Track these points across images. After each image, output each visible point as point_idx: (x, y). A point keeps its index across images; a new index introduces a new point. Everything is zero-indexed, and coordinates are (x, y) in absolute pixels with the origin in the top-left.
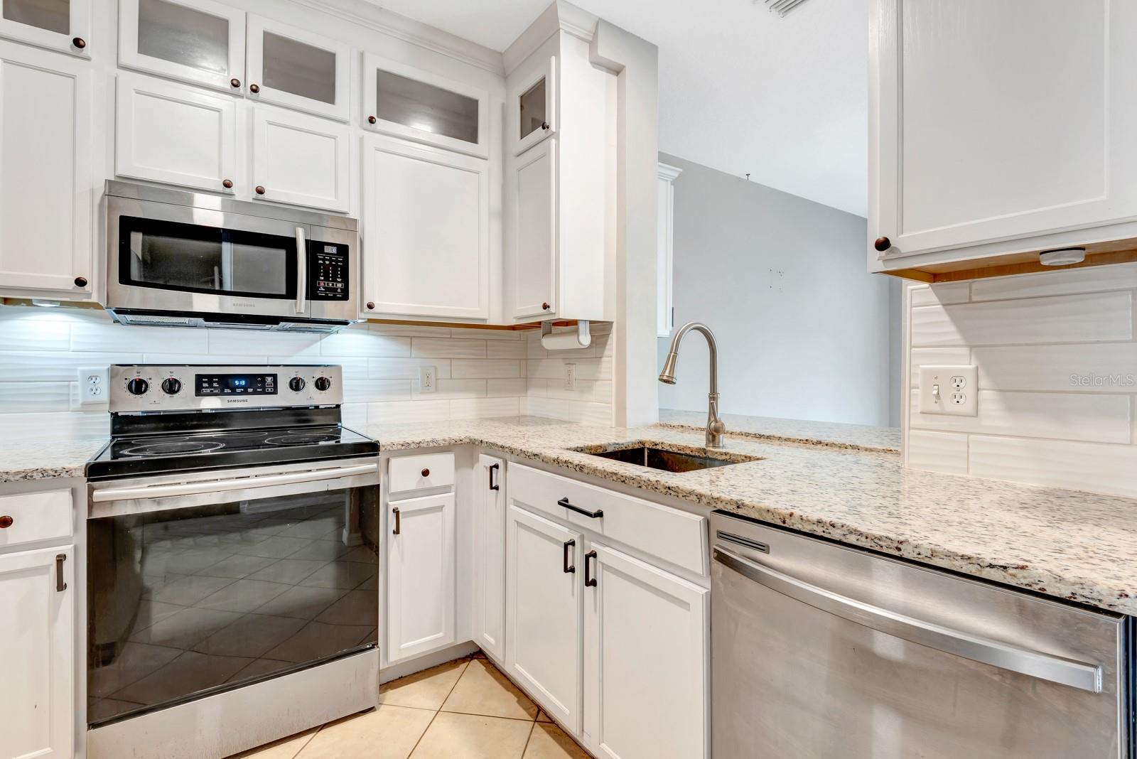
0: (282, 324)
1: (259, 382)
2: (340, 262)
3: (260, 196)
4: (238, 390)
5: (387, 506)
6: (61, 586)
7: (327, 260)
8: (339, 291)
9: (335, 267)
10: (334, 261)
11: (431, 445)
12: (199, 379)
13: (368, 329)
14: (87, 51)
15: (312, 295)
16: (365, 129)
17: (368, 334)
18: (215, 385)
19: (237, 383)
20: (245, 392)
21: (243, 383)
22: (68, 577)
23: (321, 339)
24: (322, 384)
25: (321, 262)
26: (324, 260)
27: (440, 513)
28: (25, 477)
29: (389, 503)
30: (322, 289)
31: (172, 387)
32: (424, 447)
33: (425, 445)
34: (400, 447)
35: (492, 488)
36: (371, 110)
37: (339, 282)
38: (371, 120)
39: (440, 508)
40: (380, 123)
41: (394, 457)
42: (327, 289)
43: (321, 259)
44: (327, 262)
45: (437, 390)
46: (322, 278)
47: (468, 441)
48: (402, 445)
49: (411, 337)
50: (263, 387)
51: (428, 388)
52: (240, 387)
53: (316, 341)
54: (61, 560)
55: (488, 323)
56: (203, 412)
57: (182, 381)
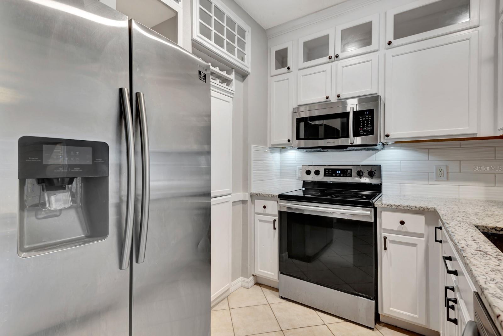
0: (349, 148)
1: (345, 172)
2: (370, 117)
3: (339, 98)
4: (338, 175)
5: (381, 234)
6: (275, 229)
7: (364, 118)
8: (369, 131)
9: (368, 121)
10: (367, 118)
11: (406, 208)
12: (325, 170)
13: (401, 146)
14: (291, 69)
15: (356, 134)
16: (387, 49)
17: (401, 149)
18: (330, 173)
19: (337, 172)
20: (340, 176)
21: (339, 172)
22: (276, 227)
23: (376, 153)
24: (371, 175)
25: (361, 119)
26: (362, 118)
27: (415, 248)
28: (268, 196)
29: (382, 233)
30: (362, 131)
31: (317, 173)
32: (401, 209)
33: (402, 208)
34: (386, 206)
35: (436, 241)
36: (390, 37)
37: (369, 127)
38: (390, 43)
39: (415, 245)
40: (395, 42)
41: (384, 211)
42: (364, 131)
43: (361, 118)
44: (364, 119)
46: (361, 127)
47: (433, 210)
48: (388, 206)
49: (429, 149)
50: (347, 174)
51: (441, 178)
52: (338, 173)
53: (373, 154)
54: (275, 220)
55: (478, 136)
56: (328, 182)
57: (320, 171)
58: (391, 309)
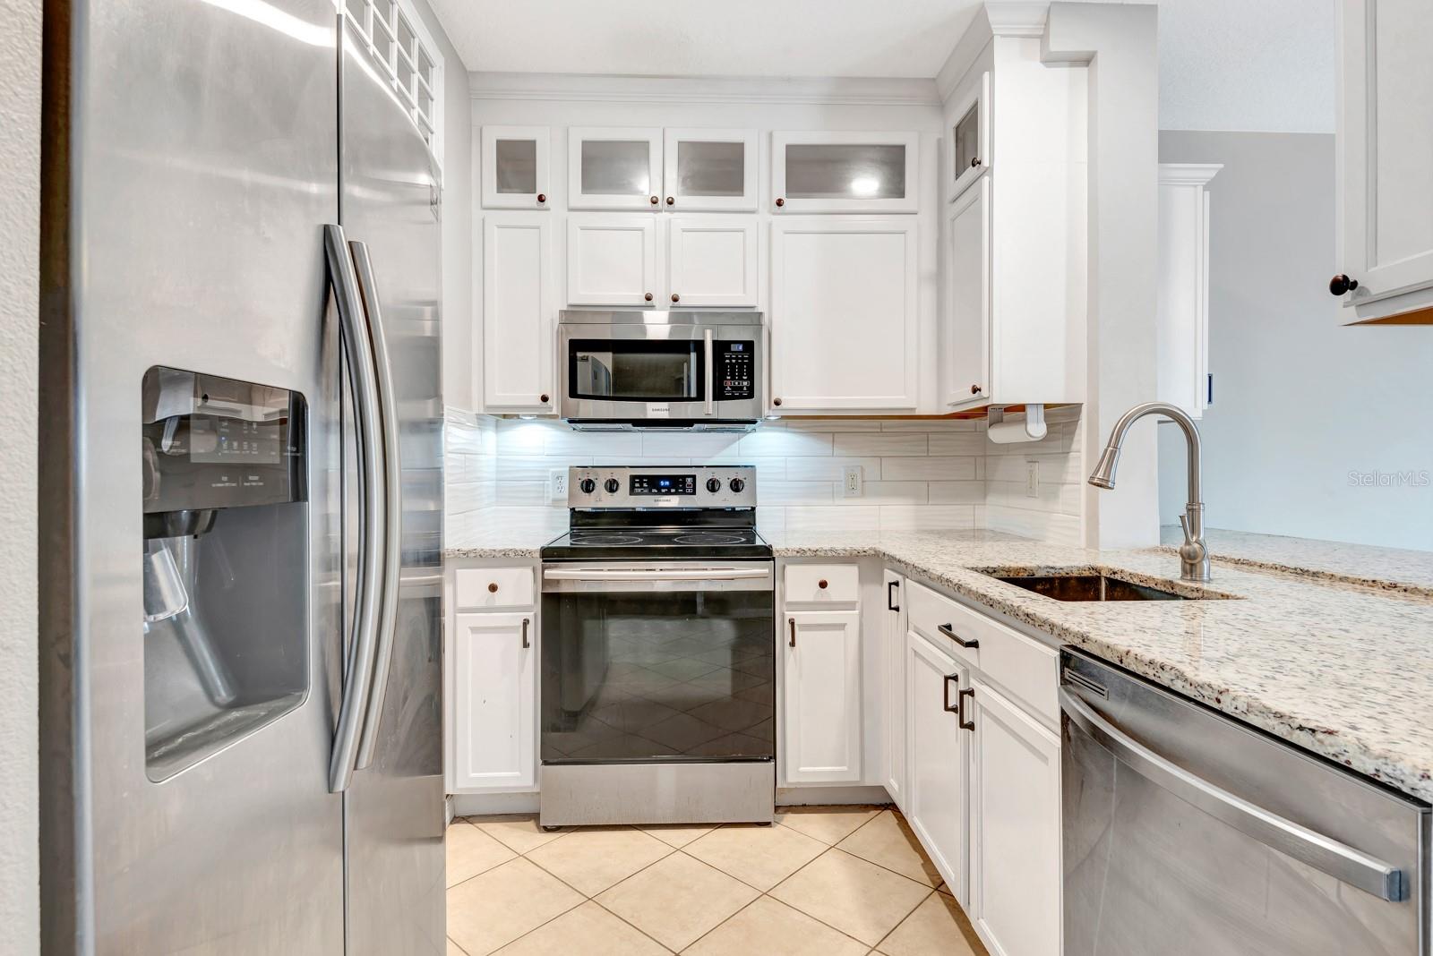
0: (696, 426)
1: (679, 484)
2: (746, 359)
3: (676, 303)
4: (663, 491)
5: (783, 615)
6: (526, 645)
7: (734, 358)
8: (745, 389)
9: (741, 365)
10: (740, 359)
11: (830, 554)
12: (633, 478)
13: (787, 426)
14: (547, 203)
15: (719, 395)
16: (774, 214)
17: (786, 431)
18: (645, 485)
19: (662, 483)
20: (669, 493)
21: (667, 483)
22: (530, 639)
23: (739, 439)
24: (736, 486)
25: (727, 361)
26: (730, 359)
27: (842, 632)
28: (504, 555)
29: (786, 613)
30: (729, 388)
31: (612, 486)
32: (821, 556)
33: (822, 554)
34: (795, 553)
35: (891, 608)
36: (780, 191)
37: (745, 380)
38: (779, 203)
39: (842, 626)
40: (790, 204)
41: (789, 564)
42: (734, 388)
43: (727, 358)
44: (734, 361)
45: (863, 494)
46: (729, 378)
47: (873, 553)
48: (798, 552)
49: (833, 433)
50: (684, 489)
51: (853, 491)
52: (664, 487)
53: (734, 441)
54: (526, 622)
55: (917, 413)
56: (637, 510)
57: (620, 482)
58: (802, 769)
